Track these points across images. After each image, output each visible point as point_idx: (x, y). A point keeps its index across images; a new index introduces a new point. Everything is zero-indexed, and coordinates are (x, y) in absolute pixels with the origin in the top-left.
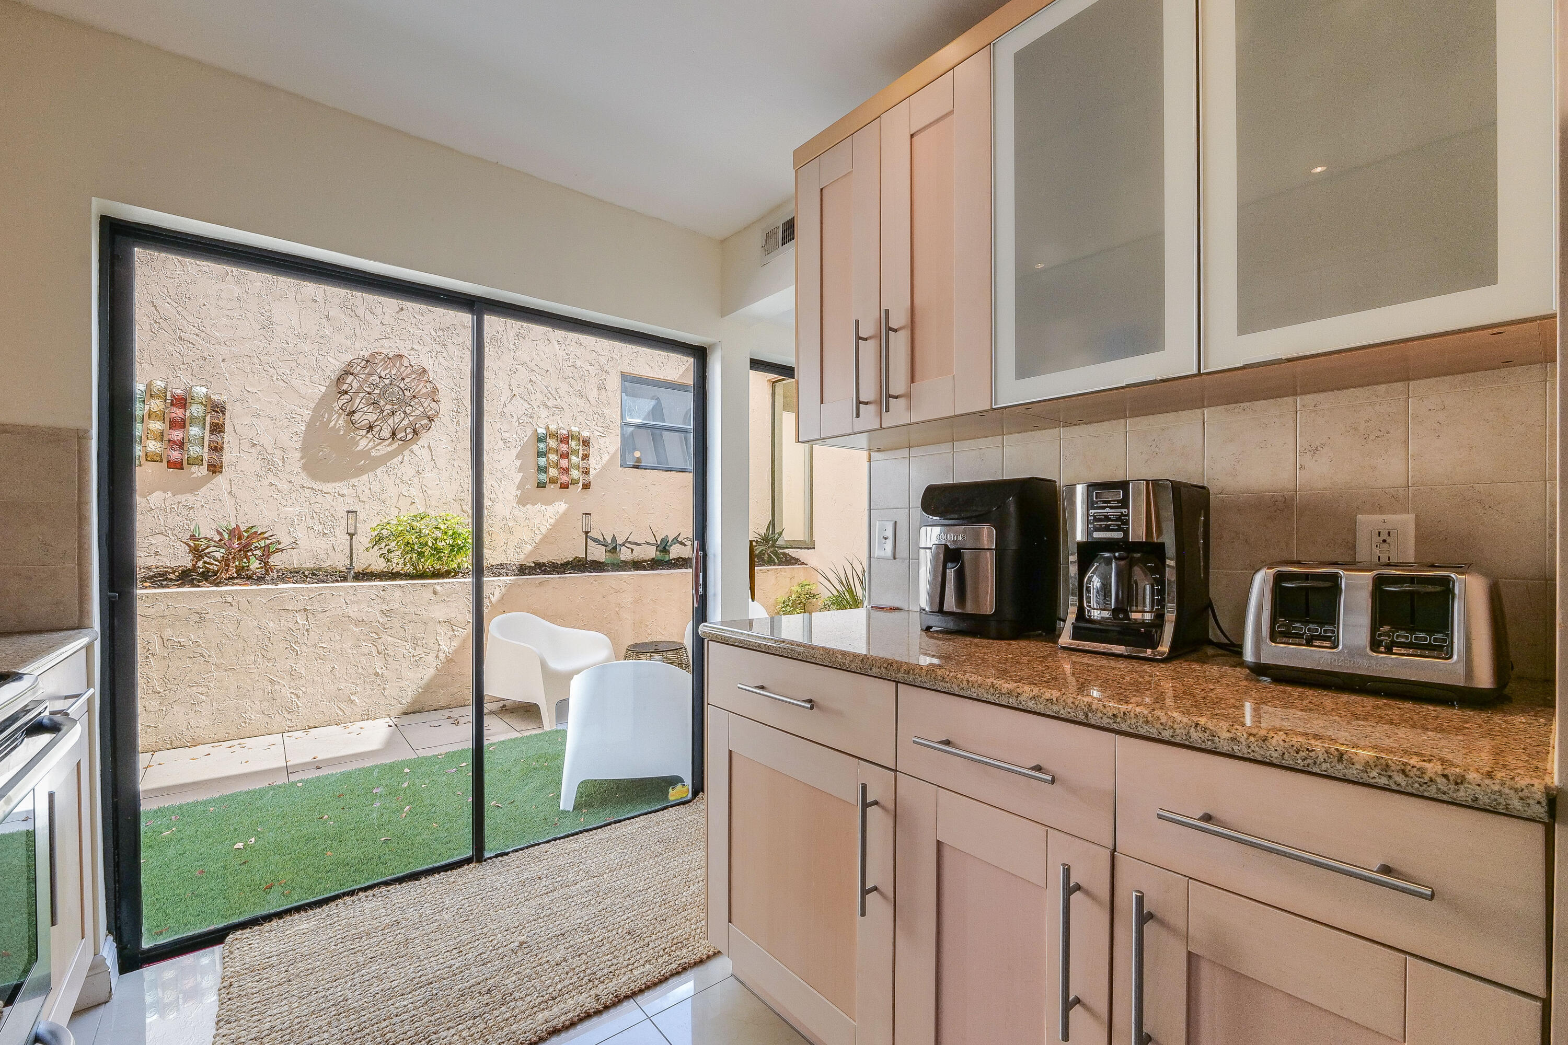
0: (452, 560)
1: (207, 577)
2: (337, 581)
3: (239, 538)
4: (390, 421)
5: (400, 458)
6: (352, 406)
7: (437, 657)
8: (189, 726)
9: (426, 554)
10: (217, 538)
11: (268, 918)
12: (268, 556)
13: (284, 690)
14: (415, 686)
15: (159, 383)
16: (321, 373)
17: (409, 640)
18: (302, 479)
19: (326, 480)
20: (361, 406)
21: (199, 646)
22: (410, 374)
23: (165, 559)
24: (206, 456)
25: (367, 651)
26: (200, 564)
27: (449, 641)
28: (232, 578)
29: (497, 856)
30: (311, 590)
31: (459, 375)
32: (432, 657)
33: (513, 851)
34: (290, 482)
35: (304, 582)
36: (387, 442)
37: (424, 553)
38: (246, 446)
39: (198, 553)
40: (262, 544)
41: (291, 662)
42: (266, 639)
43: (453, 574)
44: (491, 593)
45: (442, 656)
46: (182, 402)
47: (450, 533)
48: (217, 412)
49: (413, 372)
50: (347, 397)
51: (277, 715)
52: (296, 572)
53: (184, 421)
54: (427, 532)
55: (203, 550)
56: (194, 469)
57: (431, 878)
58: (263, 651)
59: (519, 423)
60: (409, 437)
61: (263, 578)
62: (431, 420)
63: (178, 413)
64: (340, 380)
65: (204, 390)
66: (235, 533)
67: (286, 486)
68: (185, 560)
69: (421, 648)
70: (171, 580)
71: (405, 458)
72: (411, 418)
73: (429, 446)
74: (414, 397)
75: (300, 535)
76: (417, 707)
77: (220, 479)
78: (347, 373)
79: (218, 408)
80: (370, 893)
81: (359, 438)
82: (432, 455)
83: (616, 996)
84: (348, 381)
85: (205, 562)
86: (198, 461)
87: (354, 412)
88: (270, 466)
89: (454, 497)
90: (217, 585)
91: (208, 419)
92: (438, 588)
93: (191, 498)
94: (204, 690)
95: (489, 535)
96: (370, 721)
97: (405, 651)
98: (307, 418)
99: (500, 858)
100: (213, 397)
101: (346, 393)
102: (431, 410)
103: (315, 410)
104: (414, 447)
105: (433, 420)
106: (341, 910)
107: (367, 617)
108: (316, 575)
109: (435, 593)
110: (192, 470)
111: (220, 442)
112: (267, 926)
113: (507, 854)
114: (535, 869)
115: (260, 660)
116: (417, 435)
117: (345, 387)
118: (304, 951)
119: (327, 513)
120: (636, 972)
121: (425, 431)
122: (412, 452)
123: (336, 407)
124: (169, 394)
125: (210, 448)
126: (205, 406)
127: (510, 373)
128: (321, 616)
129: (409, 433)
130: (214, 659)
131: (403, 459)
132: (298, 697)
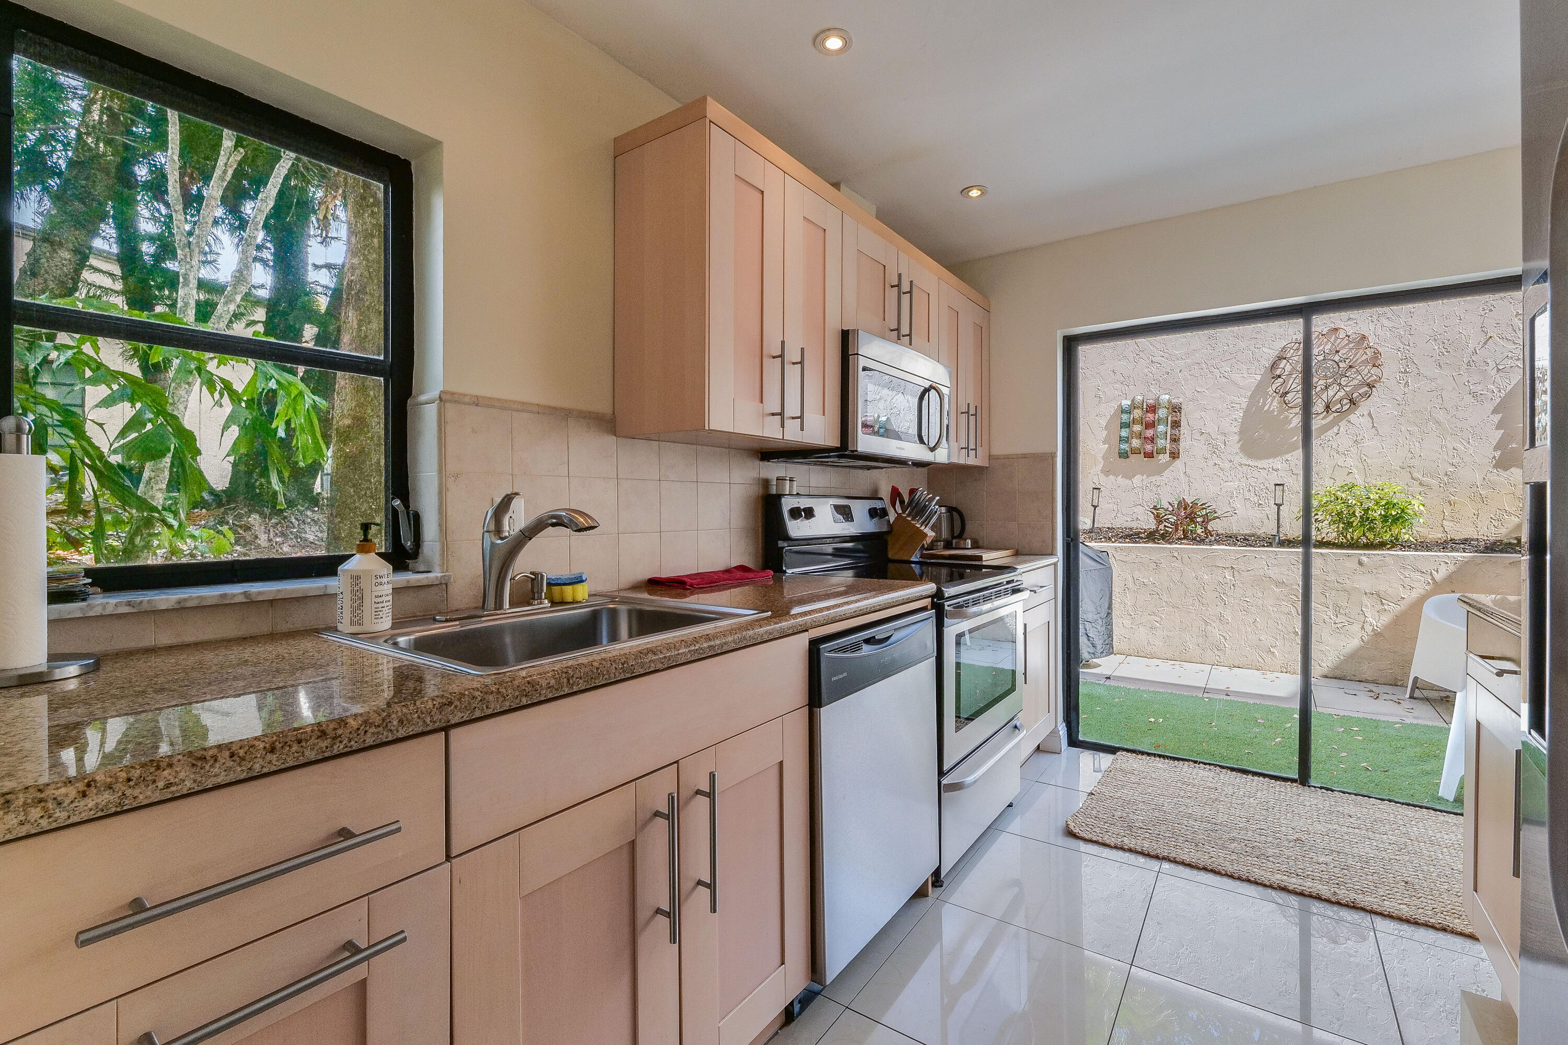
0: (1386, 531)
1: (1165, 537)
2: (1264, 546)
3: (1185, 509)
4: (1324, 397)
5: (1335, 429)
6: (1285, 388)
7: (1363, 628)
8: (1149, 643)
9: (1354, 524)
10: (1171, 509)
11: (1143, 753)
12: (1207, 522)
13: (1215, 631)
14: (1336, 652)
15: (1139, 397)
16: (1256, 363)
17: (1331, 607)
18: (1241, 458)
19: (1260, 458)
20: (1294, 385)
21: (1156, 587)
22: (1347, 344)
23: (1142, 523)
24: (1168, 446)
25: (1286, 610)
26: (1161, 527)
27: (1377, 614)
28: (1181, 539)
29: (1321, 788)
30: (1237, 551)
31: (1407, 332)
32: (1356, 628)
33: (1340, 791)
34: (1231, 461)
35: (1235, 545)
36: (1322, 416)
37: (1352, 523)
38: (1197, 436)
39: (1159, 519)
40: (1204, 512)
41: (1220, 609)
42: (1202, 588)
43: (1388, 546)
44: (1434, 570)
45: (1369, 629)
46: (1153, 409)
47: (1383, 502)
48: (1175, 412)
49: (1350, 342)
50: (1280, 380)
51: (1209, 650)
52: (1231, 537)
53: (1154, 422)
54: (1354, 502)
55: (1163, 517)
56: (1161, 456)
57: (1256, 778)
58: (1199, 597)
59: (1498, 370)
60: (1345, 408)
61: (1203, 540)
62: (1371, 386)
63: (1150, 417)
64: (1274, 366)
65: (1167, 397)
66: (1183, 505)
67: (1227, 465)
68: (1151, 524)
69: (1344, 617)
70: (1142, 538)
71: (1342, 429)
72: (1347, 389)
73: (1370, 415)
74: (1351, 367)
75: (1238, 506)
76: (1338, 673)
77: (1178, 463)
78: (1281, 358)
79: (1176, 409)
80: (1207, 766)
81: (1292, 416)
82: (1373, 423)
83: (1353, 902)
84: (1282, 366)
85: (1165, 526)
86: (1162, 451)
87: (1287, 393)
88: (1215, 450)
89: (1401, 464)
90: (1170, 543)
91: (1170, 418)
92: (1364, 559)
93: (1158, 478)
94: (1158, 619)
95: (1451, 505)
96: (1288, 675)
97: (1325, 617)
98: (1244, 406)
99: (1323, 790)
100: (1173, 401)
101: (1279, 376)
102: (1371, 376)
103: (1251, 397)
104: (1352, 417)
105: (1374, 386)
106: (1185, 767)
107: (1287, 580)
108: (1247, 540)
109: (1360, 563)
110: (1160, 458)
111: (1178, 434)
112: (1140, 756)
113: (1333, 791)
114: (1352, 810)
115: (1197, 603)
116: (1354, 404)
117: (1278, 372)
118: (1153, 776)
119: (1262, 486)
120: (1385, 902)
121: (1364, 399)
122: (1350, 422)
123: (1270, 390)
124: (1145, 404)
125: (1171, 439)
126: (1168, 409)
127: (1483, 313)
128: (1245, 574)
129: (1345, 405)
130: (1165, 598)
131: (1339, 430)
132: (1226, 639)
